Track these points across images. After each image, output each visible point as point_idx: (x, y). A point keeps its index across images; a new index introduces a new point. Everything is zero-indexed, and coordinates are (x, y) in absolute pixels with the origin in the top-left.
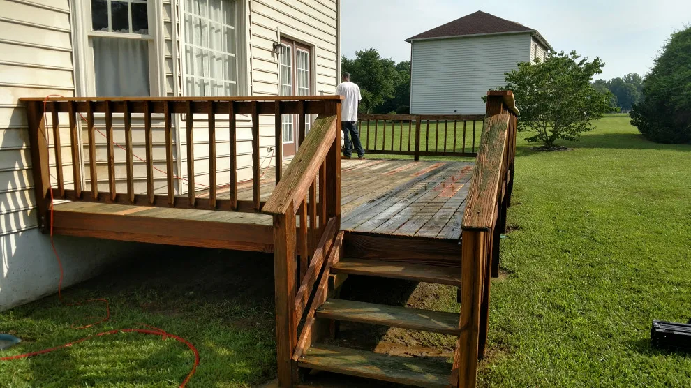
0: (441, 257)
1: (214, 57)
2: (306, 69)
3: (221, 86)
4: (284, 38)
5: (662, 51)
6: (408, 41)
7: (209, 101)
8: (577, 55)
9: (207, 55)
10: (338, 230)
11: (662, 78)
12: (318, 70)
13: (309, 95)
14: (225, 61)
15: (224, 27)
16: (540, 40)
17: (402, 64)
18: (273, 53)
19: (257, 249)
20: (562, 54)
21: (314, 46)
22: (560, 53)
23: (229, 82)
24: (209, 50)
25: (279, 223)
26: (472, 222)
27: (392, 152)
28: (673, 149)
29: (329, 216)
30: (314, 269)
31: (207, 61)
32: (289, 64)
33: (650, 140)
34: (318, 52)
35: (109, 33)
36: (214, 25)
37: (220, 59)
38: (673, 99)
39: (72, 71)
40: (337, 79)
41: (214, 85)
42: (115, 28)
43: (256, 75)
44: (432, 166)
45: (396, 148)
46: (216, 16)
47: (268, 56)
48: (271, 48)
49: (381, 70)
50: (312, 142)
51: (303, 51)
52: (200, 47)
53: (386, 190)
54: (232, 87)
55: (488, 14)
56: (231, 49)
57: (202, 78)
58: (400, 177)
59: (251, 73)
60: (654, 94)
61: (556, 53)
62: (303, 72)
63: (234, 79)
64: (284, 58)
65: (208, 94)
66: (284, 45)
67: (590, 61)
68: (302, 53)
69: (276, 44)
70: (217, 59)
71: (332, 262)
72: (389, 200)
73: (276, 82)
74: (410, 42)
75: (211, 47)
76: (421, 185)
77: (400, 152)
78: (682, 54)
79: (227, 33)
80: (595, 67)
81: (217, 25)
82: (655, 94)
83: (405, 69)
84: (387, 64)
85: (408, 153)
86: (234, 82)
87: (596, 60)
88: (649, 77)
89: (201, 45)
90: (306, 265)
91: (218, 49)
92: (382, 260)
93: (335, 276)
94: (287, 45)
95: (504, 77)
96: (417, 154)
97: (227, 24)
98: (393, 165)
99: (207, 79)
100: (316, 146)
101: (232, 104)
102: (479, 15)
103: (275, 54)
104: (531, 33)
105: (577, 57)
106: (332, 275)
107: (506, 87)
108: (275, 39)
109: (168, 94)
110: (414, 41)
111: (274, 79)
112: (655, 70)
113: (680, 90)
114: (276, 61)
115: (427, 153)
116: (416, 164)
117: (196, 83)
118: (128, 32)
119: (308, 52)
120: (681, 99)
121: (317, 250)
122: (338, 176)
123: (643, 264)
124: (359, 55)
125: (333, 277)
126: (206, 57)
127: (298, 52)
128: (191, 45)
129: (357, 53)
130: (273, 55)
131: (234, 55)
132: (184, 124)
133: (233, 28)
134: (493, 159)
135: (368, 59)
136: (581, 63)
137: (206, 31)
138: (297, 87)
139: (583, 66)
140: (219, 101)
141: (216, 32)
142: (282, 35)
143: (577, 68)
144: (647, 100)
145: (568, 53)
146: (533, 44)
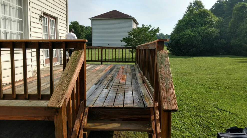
0: (136, 116)
1: (12, 20)
2: (54, 27)
3: (16, 34)
4: (44, 14)
5: (176, 26)
6: (90, 19)
7: (10, 42)
9: (8, 19)
10: (85, 107)
11: (177, 35)
12: (59, 28)
13: (56, 39)
14: (17, 22)
15: (17, 6)
16: (135, 21)
17: (87, 27)
18: (40, 20)
19: (40, 119)
20: (147, 26)
21: (57, 18)
22: (146, 25)
23: (19, 32)
24: (9, 16)
25: (58, 112)
26: (168, 107)
27: (92, 61)
28: (182, 57)
29: (81, 100)
30: (76, 131)
31: (8, 22)
32: (47, 25)
33: (174, 55)
34: (59, 20)
36: (11, 5)
37: (15, 21)
38: (181, 41)
40: (67, 32)
41: (12, 33)
43: (33, 29)
44: (109, 66)
45: (93, 59)
46: (12, 1)
47: (37, 21)
48: (39, 18)
49: (80, 29)
50: (72, 64)
51: (53, 20)
52: (4, 15)
53: (97, 80)
54: (21, 35)
55: (118, 11)
56: (20, 16)
57: (5, 30)
58: (99, 72)
59: (30, 28)
61: (144, 25)
62: (53, 28)
63: (22, 31)
64: (45, 22)
65: (9, 38)
66: (45, 17)
67: (156, 28)
68: (52, 20)
69: (41, 16)
70: (13, 21)
71: (84, 125)
72: (101, 85)
73: (41, 32)
74: (91, 19)
75: (10, 15)
76: (110, 76)
77: (95, 61)
78: (182, 27)
79: (18, 9)
80: (157, 30)
81: (13, 5)
82: (175, 40)
83: (88, 29)
84: (82, 27)
85: (98, 61)
86: (22, 32)
87: (158, 28)
88: (172, 34)
89: (5, 14)
90: (72, 130)
91: (13, 16)
92: (108, 120)
93: (86, 133)
94: (46, 17)
95: (128, 33)
96: (102, 61)
97: (18, 5)
98: (94, 67)
99: (8, 30)
100: (75, 66)
101: (24, 44)
102: (115, 11)
103: (41, 20)
104: (133, 19)
105: (151, 27)
106: (85, 133)
107: (129, 37)
108: (41, 14)
110: (93, 19)
111: (40, 31)
112: (174, 32)
113: (182, 38)
114: (41, 23)
115: (106, 61)
116: (103, 65)
117: (2, 32)
119: (55, 20)
120: (183, 41)
121: (76, 120)
122: (85, 80)
123: (195, 104)
124: (71, 23)
125: (86, 134)
126: (8, 20)
127: (51, 20)
129: (70, 22)
130: (40, 21)
131: (22, 20)
133: (21, 7)
134: (167, 72)
135: (75, 25)
136: (152, 29)
137: (7, 8)
138: (51, 34)
139: (153, 30)
140: (16, 42)
141: (12, 8)
142: (44, 13)
143: (151, 31)
144: (172, 42)
145: (148, 25)
146: (133, 22)
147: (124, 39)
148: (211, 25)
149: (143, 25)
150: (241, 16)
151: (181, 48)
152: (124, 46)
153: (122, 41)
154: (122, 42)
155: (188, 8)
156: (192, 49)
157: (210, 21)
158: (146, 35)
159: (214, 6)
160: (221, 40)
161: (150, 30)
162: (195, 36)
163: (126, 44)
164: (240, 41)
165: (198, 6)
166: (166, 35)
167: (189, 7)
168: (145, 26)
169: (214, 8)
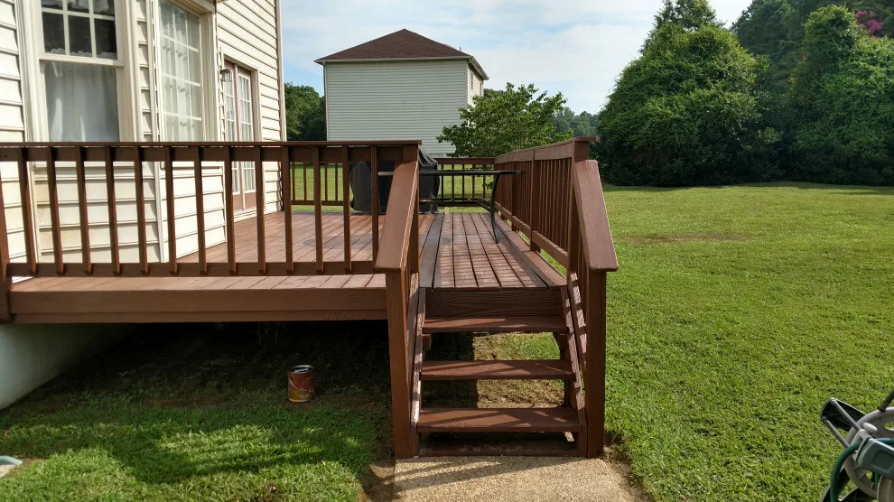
2: (248, 99)
3: (185, 124)
4: (226, 60)
6: (319, 62)
8: (534, 88)
10: (419, 288)
12: (262, 100)
14: (188, 92)
15: (189, 49)
16: (476, 68)
20: (522, 88)
21: (257, 70)
22: (520, 87)
23: (193, 118)
32: (232, 93)
33: (610, 183)
34: (261, 78)
35: (67, 57)
36: (177, 47)
37: (184, 90)
38: (633, 138)
39: (21, 107)
41: (180, 123)
42: (75, 49)
46: (178, 35)
51: (245, 77)
52: (167, 76)
55: (415, 34)
56: (195, 78)
60: (612, 133)
61: (513, 87)
62: (245, 103)
63: (199, 115)
64: (227, 86)
66: (228, 69)
67: (551, 95)
68: (244, 80)
70: (181, 91)
73: (223, 116)
74: (321, 64)
75: (174, 74)
79: (190, 57)
80: (556, 102)
81: (181, 47)
83: (301, 95)
86: (201, 119)
87: (559, 96)
88: (602, 114)
91: (181, 78)
94: (230, 70)
97: (189, 44)
99: (173, 115)
102: (405, 35)
104: (467, 60)
105: (535, 91)
106: (425, 335)
108: (220, 62)
109: (145, 135)
110: (326, 62)
112: (609, 107)
118: (91, 56)
119: (249, 79)
127: (240, 77)
128: (174, 77)
131: (198, 85)
132: (163, 173)
133: (197, 51)
136: (540, 99)
139: (542, 101)
141: (179, 56)
142: (229, 60)
143: (536, 104)
144: (603, 139)
145: (526, 87)
146: (469, 72)
147: (446, 131)
148: (734, 82)
149: (510, 86)
150: (829, 53)
151: (635, 161)
152: (448, 155)
153: (440, 140)
154: (440, 142)
155: (658, 19)
156: (671, 163)
157: (729, 68)
158: (521, 119)
159: (750, 10)
160: (763, 130)
161: (531, 101)
162: (678, 120)
163: (453, 149)
164: (826, 136)
165: (694, 13)
166: (584, 114)
167: (663, 15)
168: (516, 90)
169: (748, 16)
